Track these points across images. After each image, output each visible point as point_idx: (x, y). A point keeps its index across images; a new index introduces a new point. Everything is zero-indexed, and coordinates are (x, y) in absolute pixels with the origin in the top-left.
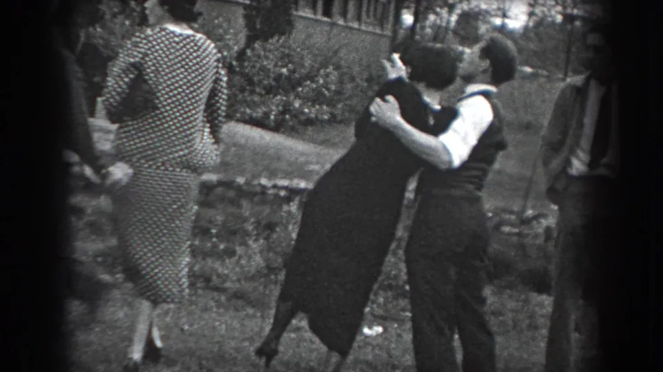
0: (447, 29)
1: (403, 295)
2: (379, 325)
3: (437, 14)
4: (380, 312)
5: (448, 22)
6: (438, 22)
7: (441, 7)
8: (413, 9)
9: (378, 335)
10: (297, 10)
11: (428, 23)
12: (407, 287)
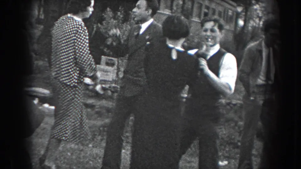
0: (258, 28)
1: (238, 147)
2: (226, 160)
3: (254, 21)
4: (227, 155)
5: (259, 24)
6: (255, 24)
7: (256, 18)
8: (243, 19)
9: (226, 165)
10: (192, 18)
11: (250, 25)
12: (239, 144)
